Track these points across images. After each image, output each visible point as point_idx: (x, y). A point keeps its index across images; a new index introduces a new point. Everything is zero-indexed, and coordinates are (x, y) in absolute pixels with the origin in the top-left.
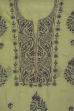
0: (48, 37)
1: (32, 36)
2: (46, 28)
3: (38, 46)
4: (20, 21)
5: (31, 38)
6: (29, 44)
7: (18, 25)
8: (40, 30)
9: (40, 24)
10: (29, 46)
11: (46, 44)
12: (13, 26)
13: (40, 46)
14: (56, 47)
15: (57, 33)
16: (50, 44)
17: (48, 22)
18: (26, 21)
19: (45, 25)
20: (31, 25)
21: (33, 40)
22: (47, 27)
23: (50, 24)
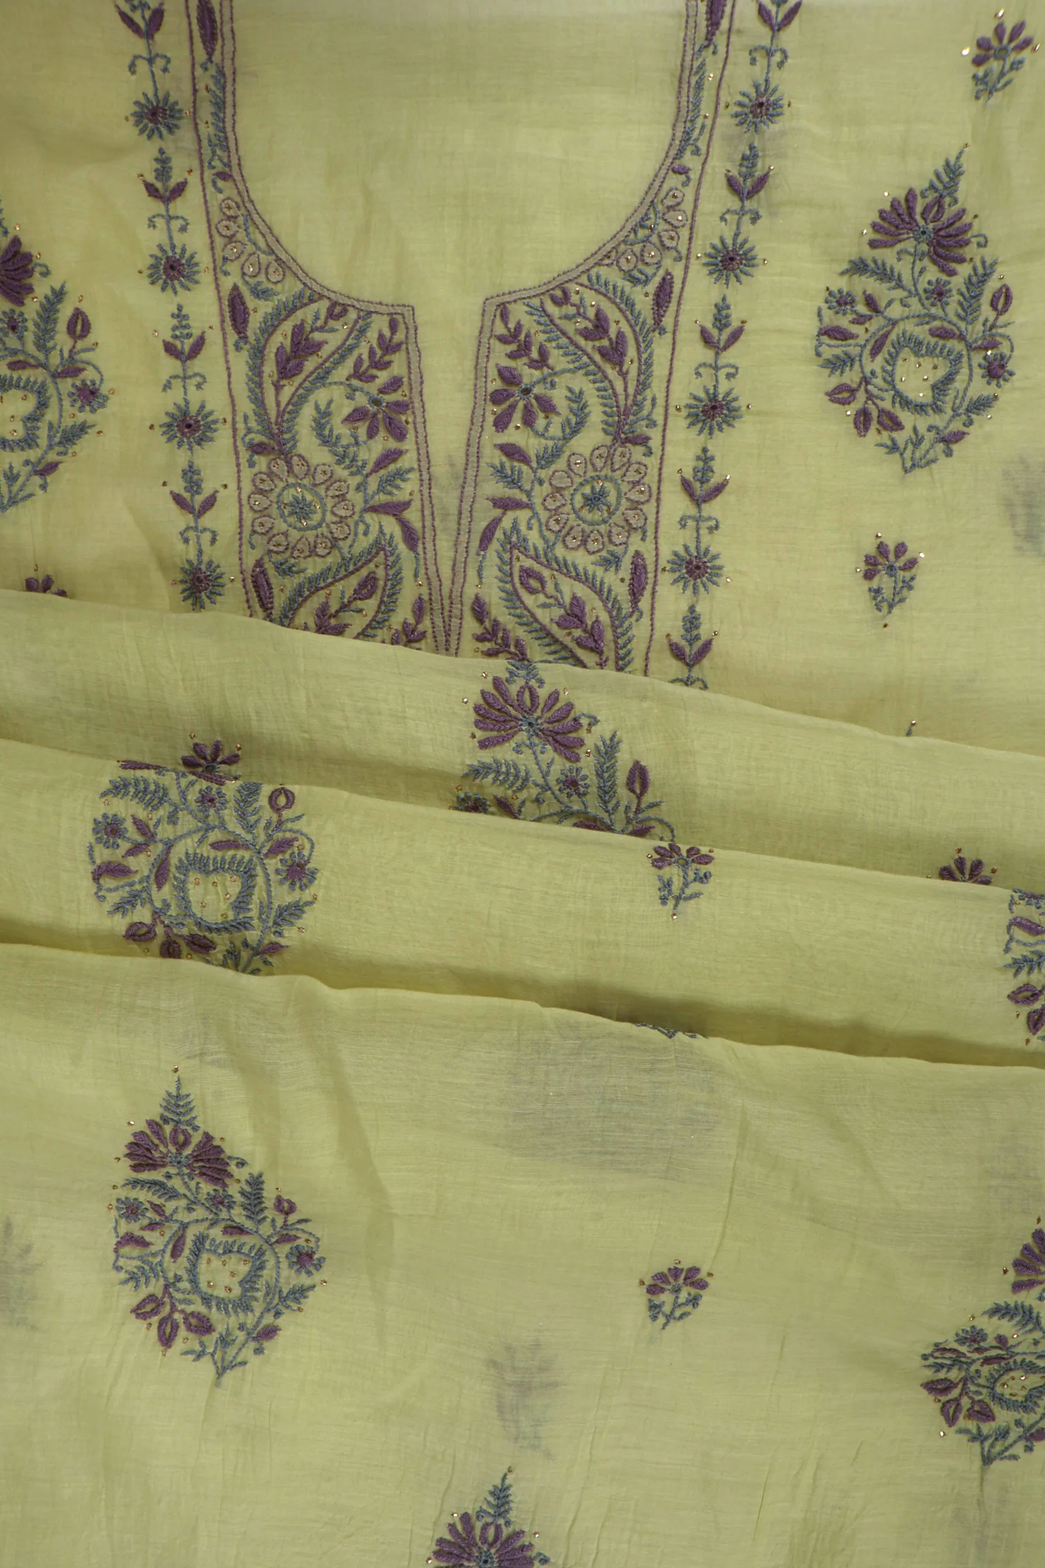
0: (594, 500)
1: (408, 488)
2: (576, 397)
3: (480, 610)
4: (259, 311)
5: (396, 510)
6: (367, 587)
7: (240, 363)
8: (501, 423)
9: (500, 354)
10: (370, 605)
11: (569, 588)
12: (170, 366)
13: (498, 610)
14: (692, 621)
15: (705, 458)
16: (617, 582)
17: (600, 325)
18: (337, 310)
19: (558, 360)
20: (398, 366)
21: (411, 537)
22: (581, 382)
23: (615, 354)
